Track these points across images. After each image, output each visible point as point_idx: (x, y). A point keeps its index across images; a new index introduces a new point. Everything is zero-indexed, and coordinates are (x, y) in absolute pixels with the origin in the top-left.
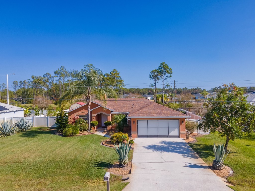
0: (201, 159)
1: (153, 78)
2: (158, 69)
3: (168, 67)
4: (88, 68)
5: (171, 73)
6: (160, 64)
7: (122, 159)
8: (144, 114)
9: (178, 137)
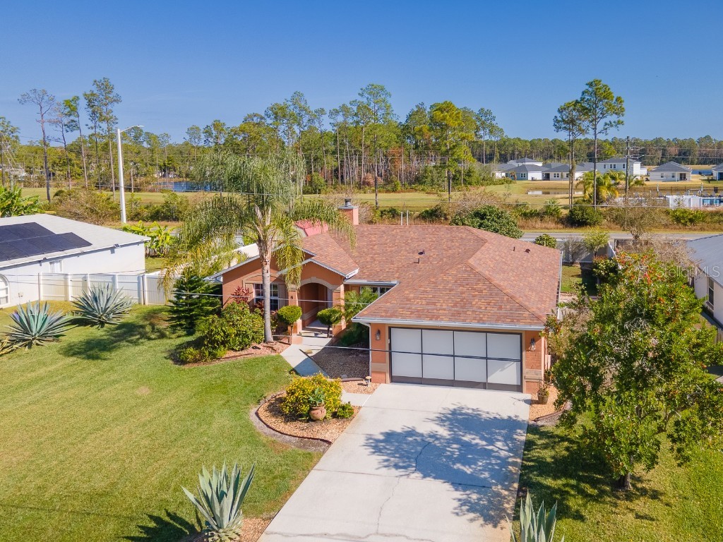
1: (566, 128)
2: (579, 99)
3: (611, 93)
4: (370, 97)
5: (619, 112)
6: (587, 84)
9: (519, 388)
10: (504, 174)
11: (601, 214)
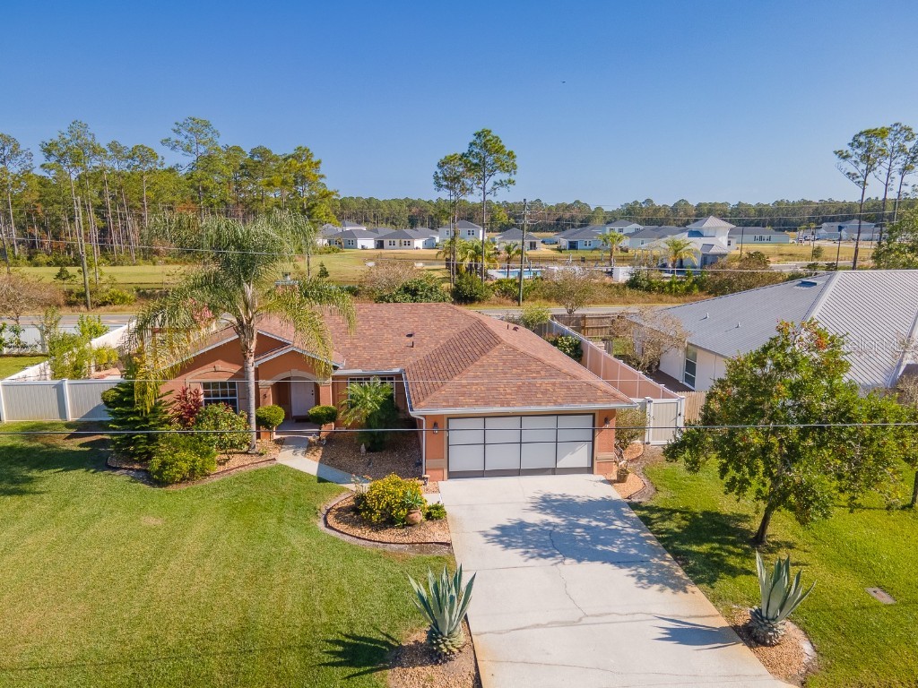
0: (696, 589)
1: (447, 187)
2: (466, 152)
3: (503, 147)
4: (189, 135)
5: (511, 169)
6: (475, 135)
7: (441, 634)
8: (470, 395)
9: (590, 470)
10: (326, 241)
11: (489, 288)
